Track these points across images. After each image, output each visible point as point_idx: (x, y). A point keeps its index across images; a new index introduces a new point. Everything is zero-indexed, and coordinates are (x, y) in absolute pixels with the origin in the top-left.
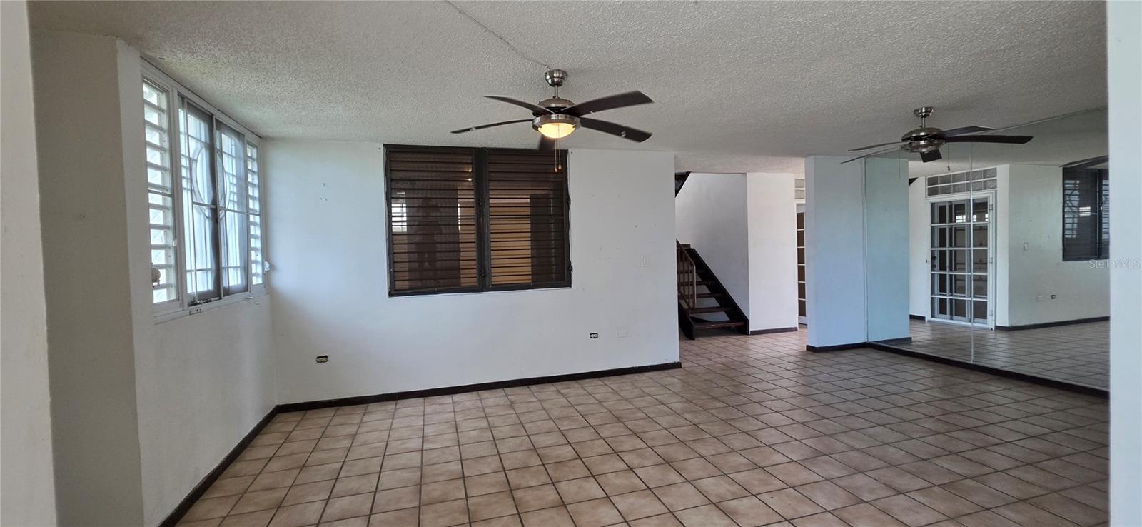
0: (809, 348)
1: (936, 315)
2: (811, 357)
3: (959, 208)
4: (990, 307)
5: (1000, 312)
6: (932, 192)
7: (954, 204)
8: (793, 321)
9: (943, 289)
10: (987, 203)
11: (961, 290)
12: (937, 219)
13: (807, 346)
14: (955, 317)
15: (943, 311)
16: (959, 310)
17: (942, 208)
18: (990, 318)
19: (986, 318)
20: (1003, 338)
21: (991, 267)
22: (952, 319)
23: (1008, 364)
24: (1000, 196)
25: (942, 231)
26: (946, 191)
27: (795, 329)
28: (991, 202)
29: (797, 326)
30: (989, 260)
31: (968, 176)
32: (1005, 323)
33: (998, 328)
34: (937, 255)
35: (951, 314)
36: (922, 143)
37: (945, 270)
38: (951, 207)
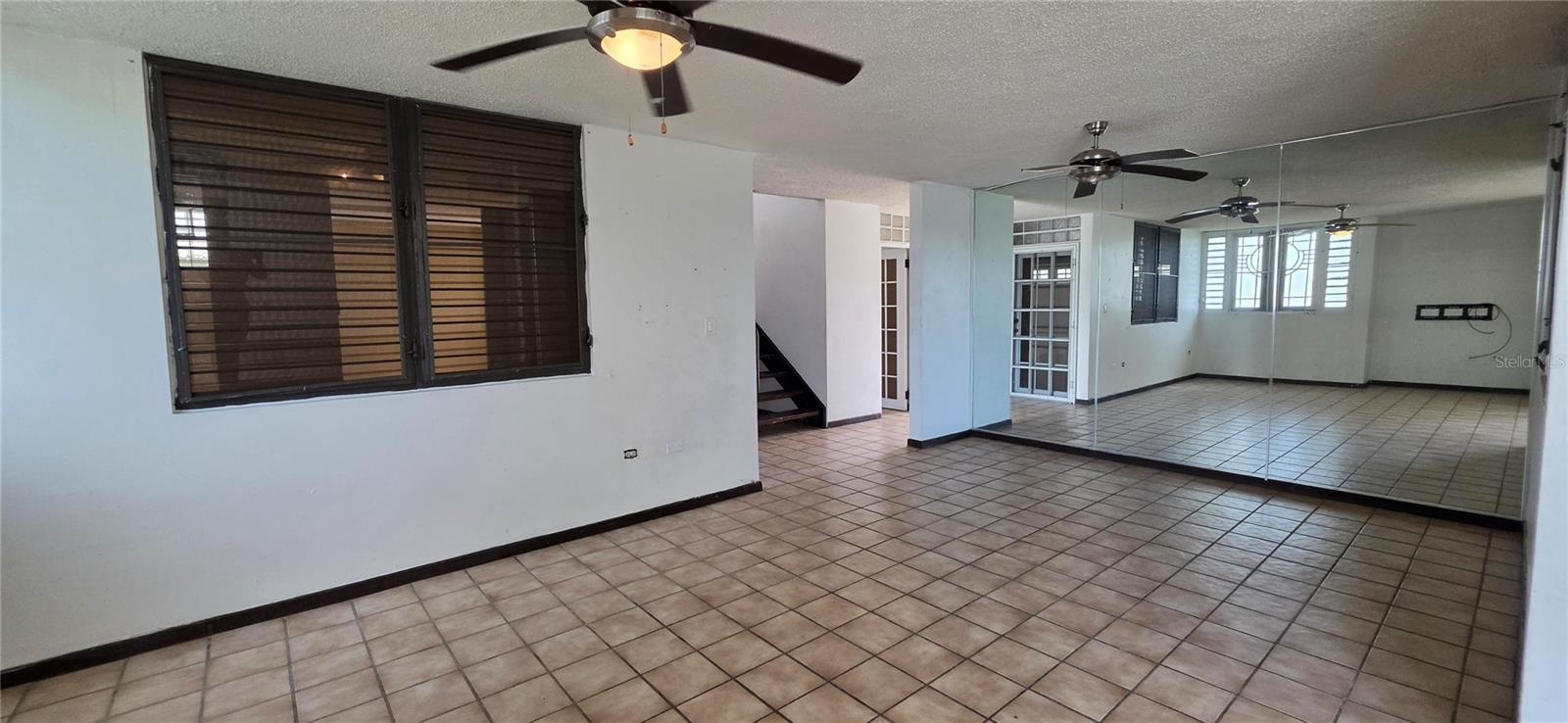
0: (912, 443)
1: (1016, 389)
2: (917, 455)
3: (1044, 261)
4: (1071, 378)
5: (1080, 387)
6: (1017, 241)
7: (1038, 256)
8: (875, 403)
9: (1024, 358)
10: (1070, 257)
11: (1044, 359)
12: (1020, 275)
13: (909, 440)
14: (1036, 391)
15: (1024, 384)
16: (1041, 384)
17: (1027, 262)
18: (1070, 391)
19: (1066, 391)
20: (1082, 411)
21: (1072, 331)
22: (1032, 393)
24: (1082, 249)
25: (1026, 289)
26: (1029, 241)
27: (879, 416)
28: (1074, 256)
29: (880, 411)
30: (1071, 324)
31: (1053, 224)
32: (1084, 396)
33: (1078, 402)
34: (1019, 317)
35: (1032, 387)
37: (1028, 335)
38: (1035, 259)
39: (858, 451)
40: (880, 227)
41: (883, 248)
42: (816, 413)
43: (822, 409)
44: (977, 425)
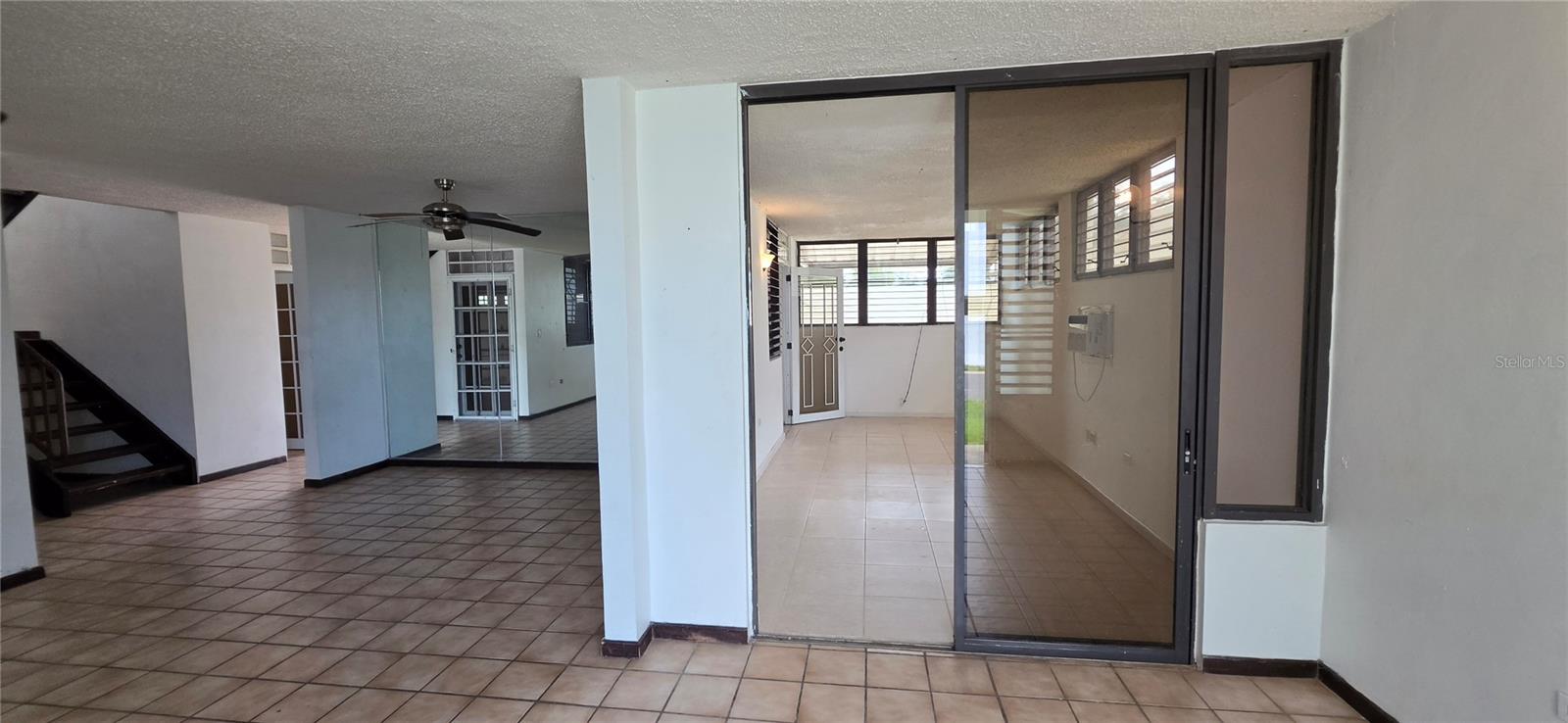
0: (311, 484)
1: (464, 412)
2: (313, 495)
3: (481, 289)
4: (514, 397)
5: (522, 406)
6: (454, 270)
7: (476, 285)
8: (280, 448)
9: (469, 382)
10: (505, 287)
11: (486, 382)
12: (460, 302)
13: (306, 481)
14: (482, 412)
15: (470, 407)
16: (487, 407)
17: (465, 289)
18: (514, 409)
19: (510, 409)
20: (525, 428)
21: (512, 355)
22: (479, 415)
23: (530, 455)
24: (517, 280)
25: (466, 315)
26: (468, 270)
27: (283, 460)
28: (510, 286)
29: (285, 454)
30: (511, 348)
31: (488, 256)
32: (525, 412)
33: (520, 418)
34: (462, 343)
35: (479, 409)
36: (445, 220)
37: (471, 360)
38: (473, 288)
39: (231, 503)
40: (271, 248)
41: (277, 272)
42: (180, 468)
43: (190, 462)
44: (396, 454)
